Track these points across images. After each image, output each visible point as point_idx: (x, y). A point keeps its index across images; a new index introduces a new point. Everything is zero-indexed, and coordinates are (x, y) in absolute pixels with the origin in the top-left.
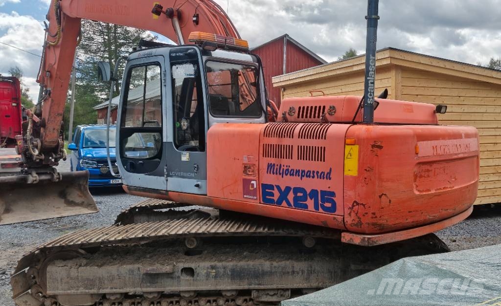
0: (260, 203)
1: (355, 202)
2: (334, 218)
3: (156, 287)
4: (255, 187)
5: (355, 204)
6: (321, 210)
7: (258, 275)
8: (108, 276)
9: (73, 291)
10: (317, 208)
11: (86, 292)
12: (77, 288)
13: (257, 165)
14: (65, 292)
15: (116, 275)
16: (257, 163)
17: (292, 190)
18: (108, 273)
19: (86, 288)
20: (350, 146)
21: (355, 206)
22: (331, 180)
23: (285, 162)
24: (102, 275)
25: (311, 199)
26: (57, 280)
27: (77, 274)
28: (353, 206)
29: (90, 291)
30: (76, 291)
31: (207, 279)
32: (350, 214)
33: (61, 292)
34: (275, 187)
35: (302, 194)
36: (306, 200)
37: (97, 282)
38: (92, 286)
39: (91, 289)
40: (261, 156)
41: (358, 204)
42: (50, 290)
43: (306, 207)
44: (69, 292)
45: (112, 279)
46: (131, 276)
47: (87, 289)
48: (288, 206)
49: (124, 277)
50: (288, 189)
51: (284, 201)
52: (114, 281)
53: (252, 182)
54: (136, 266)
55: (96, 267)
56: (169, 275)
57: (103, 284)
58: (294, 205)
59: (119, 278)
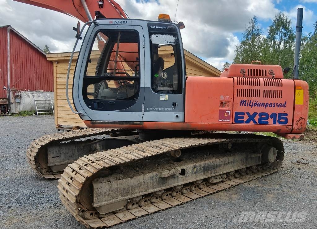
0: (232, 123)
1: (301, 117)
2: (287, 127)
3: (165, 186)
4: (229, 114)
5: (301, 119)
6: (277, 123)
7: (215, 167)
8: (137, 184)
9: (114, 200)
10: (275, 123)
11: (123, 199)
12: (116, 197)
13: (232, 102)
14: (108, 202)
15: (142, 182)
16: (232, 100)
17: (258, 114)
18: (137, 181)
19: (122, 196)
20: (299, 90)
21: (300, 120)
22: (286, 108)
23: (254, 99)
24: (134, 184)
25: (271, 118)
26: (102, 194)
27: (116, 187)
28: (300, 119)
29: (126, 197)
30: (116, 200)
31: (192, 175)
32: (297, 124)
33: (105, 203)
34: (246, 114)
35: (265, 116)
36: (268, 119)
37: (130, 189)
38: (127, 193)
39: (126, 196)
40: (235, 96)
41: (302, 118)
42: (96, 203)
43: (267, 123)
44: (111, 201)
45: (139, 185)
46: (151, 181)
47: (124, 196)
48: (254, 123)
49: (147, 182)
50: (255, 114)
51: (252, 121)
52: (141, 187)
53: (227, 111)
54: (154, 173)
55: (129, 179)
56: (173, 176)
57: (134, 191)
58: (258, 123)
59: (144, 184)
